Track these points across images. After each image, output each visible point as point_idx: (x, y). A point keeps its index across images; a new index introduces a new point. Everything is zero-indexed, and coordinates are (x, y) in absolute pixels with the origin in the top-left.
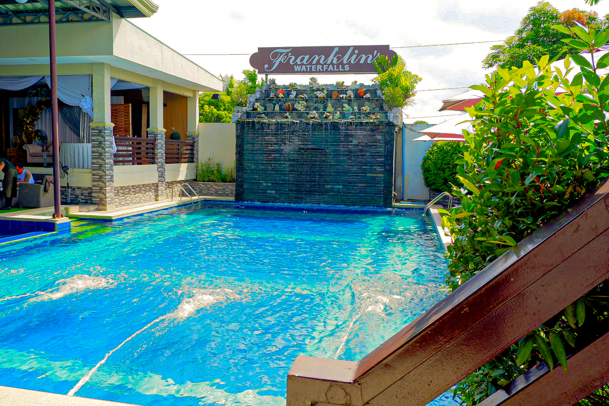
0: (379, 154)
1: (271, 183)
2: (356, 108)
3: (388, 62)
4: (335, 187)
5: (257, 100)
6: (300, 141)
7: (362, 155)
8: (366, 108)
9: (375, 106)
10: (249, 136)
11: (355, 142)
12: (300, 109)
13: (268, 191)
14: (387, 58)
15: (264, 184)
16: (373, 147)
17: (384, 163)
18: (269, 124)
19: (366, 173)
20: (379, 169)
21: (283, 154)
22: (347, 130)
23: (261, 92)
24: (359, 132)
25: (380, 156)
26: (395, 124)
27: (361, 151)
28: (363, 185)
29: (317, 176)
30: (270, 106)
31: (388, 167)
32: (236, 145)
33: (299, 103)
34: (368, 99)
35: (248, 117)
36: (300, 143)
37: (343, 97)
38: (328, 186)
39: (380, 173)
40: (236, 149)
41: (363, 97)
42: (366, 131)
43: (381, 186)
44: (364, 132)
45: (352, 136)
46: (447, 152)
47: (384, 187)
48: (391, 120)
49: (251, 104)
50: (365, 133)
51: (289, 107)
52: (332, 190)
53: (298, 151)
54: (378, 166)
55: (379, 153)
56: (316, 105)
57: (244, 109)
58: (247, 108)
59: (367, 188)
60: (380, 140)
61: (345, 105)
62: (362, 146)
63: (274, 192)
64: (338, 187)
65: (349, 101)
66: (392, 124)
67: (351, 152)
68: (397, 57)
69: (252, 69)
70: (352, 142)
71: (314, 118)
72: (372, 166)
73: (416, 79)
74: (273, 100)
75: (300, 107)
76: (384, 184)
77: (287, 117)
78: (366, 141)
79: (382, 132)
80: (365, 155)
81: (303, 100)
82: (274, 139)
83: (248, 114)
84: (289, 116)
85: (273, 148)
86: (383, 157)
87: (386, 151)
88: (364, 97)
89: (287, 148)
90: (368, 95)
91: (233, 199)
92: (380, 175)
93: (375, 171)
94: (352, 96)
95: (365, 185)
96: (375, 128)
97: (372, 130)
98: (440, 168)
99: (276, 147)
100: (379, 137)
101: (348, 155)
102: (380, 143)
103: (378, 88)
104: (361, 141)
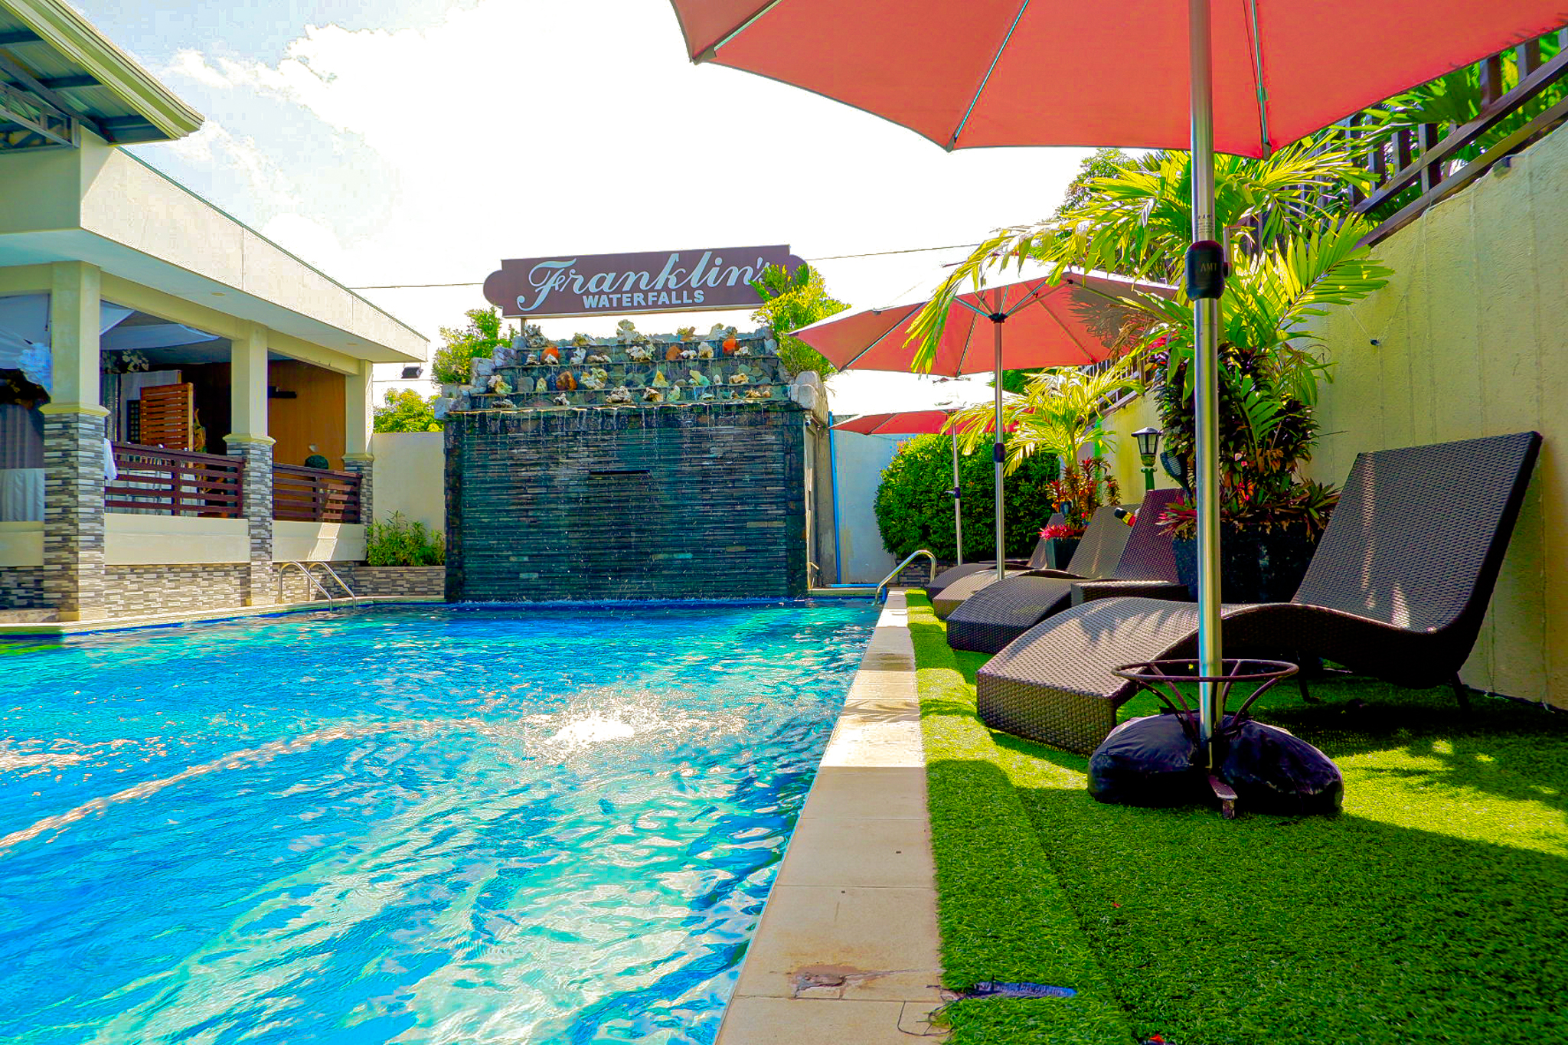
0: (772, 476)
1: (530, 556)
2: (717, 377)
3: (787, 279)
4: (676, 556)
5: (495, 371)
6: (591, 455)
7: (733, 481)
8: (741, 377)
9: (761, 373)
10: (474, 447)
11: (716, 452)
12: (593, 385)
13: (522, 576)
14: (784, 271)
15: (512, 559)
16: (758, 461)
17: (784, 497)
18: (519, 420)
19: (745, 522)
20: (774, 511)
21: (553, 487)
22: (698, 425)
23: (507, 353)
24: (724, 429)
25: (774, 481)
26: (804, 406)
27: (730, 471)
28: (739, 549)
29: (633, 534)
30: (525, 385)
31: (792, 505)
32: (446, 470)
33: (591, 373)
34: (745, 359)
35: (473, 407)
36: (591, 460)
37: (688, 357)
38: (661, 556)
39: (776, 520)
40: (447, 482)
41: (733, 355)
42: (740, 425)
43: (781, 550)
44: (736, 428)
45: (708, 438)
46: (923, 467)
47: (787, 550)
48: (794, 398)
49: (482, 379)
50: (737, 430)
51: (568, 381)
52: (668, 564)
53: (589, 479)
54: (771, 503)
55: (772, 473)
56: (630, 376)
57: (465, 390)
58: (474, 388)
59: (749, 554)
60: (772, 444)
61: (692, 372)
62: (732, 459)
63: (536, 575)
64: (681, 556)
65: (703, 365)
66: (796, 408)
67: (708, 475)
68: (806, 270)
69: (486, 306)
70: (708, 451)
71: (621, 401)
72: (757, 504)
74: (533, 369)
75: (592, 380)
76: (785, 544)
77: (561, 403)
78: (742, 449)
79: (776, 426)
80: (740, 480)
81: (601, 367)
82: (532, 455)
83: (474, 401)
84: (565, 401)
85: (530, 474)
86: (782, 483)
87: (787, 468)
88: (737, 353)
89: (564, 473)
90: (745, 350)
91: (441, 597)
92: (776, 524)
93: (764, 516)
94: (711, 355)
95: (744, 549)
96: (760, 415)
97: (752, 423)
98: (911, 503)
99: (538, 472)
100: (770, 438)
101: (702, 482)
102: (772, 451)
103: (767, 337)
104: (729, 449)
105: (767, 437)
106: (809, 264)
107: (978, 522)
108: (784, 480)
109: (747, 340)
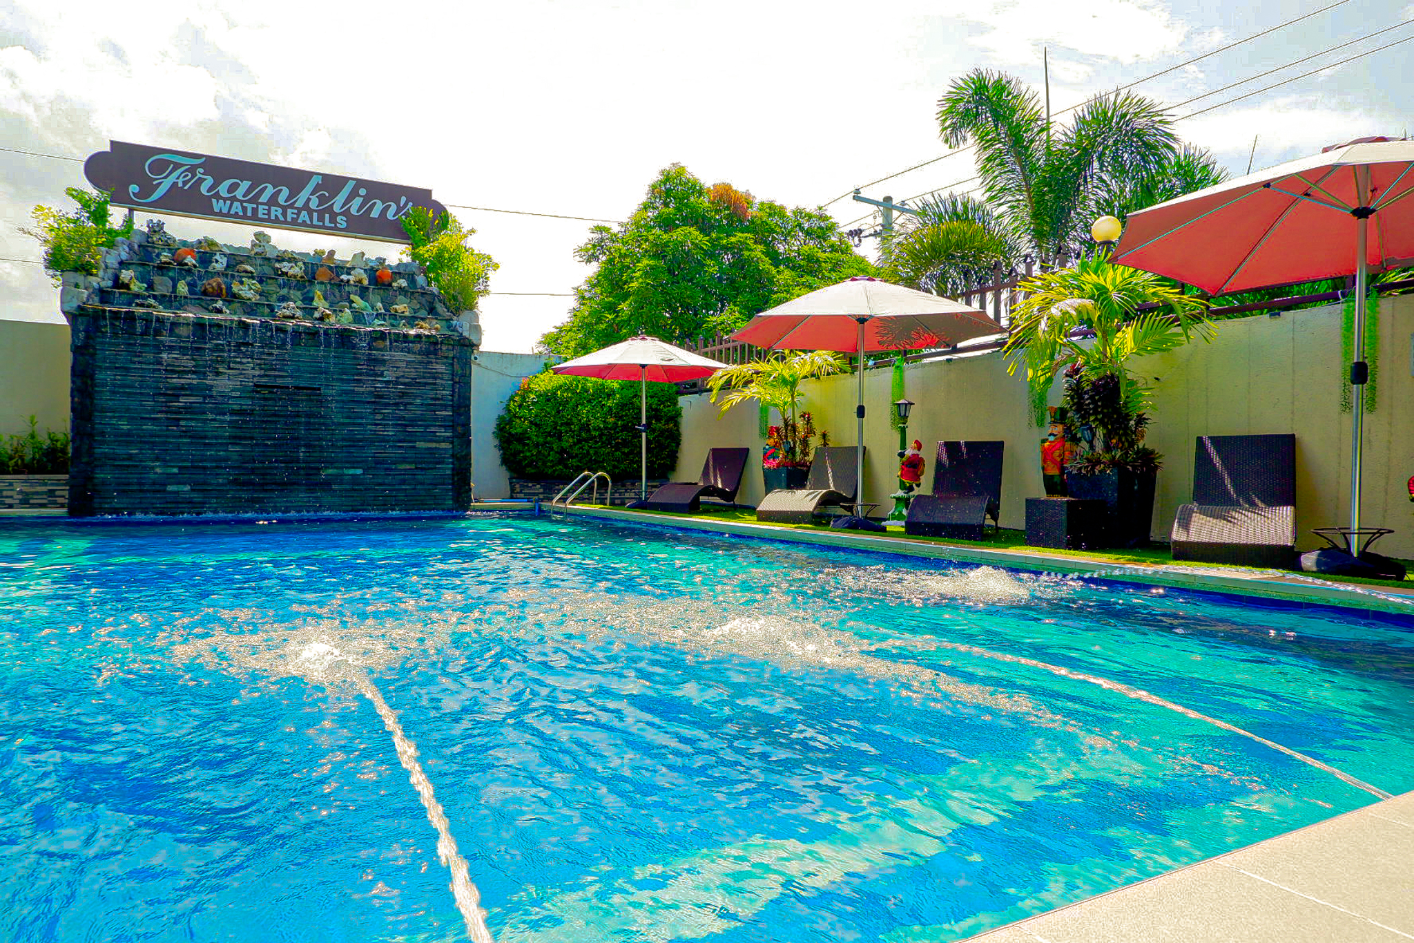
0: (441, 402)
1: (180, 468)
2: (379, 305)
3: (433, 222)
4: (346, 471)
5: (123, 264)
6: (257, 368)
7: (405, 404)
8: (402, 307)
9: (418, 306)
10: (109, 349)
11: (389, 375)
12: (250, 296)
13: (170, 488)
14: (431, 215)
15: (158, 470)
16: (428, 387)
17: (453, 421)
18: (173, 324)
19: (415, 442)
20: (442, 433)
21: (211, 397)
22: (370, 349)
23: (131, 247)
24: (398, 355)
25: (445, 407)
26: (474, 342)
27: (403, 394)
28: (408, 466)
29: (303, 449)
30: (162, 285)
31: (460, 429)
32: (73, 368)
33: (242, 283)
34: (403, 291)
35: (102, 301)
36: (257, 373)
38: (330, 471)
39: (444, 441)
40: (73, 382)
41: (390, 285)
42: (415, 353)
43: (447, 469)
44: (410, 355)
45: (382, 362)
46: (563, 402)
47: (452, 469)
48: (466, 334)
49: (110, 272)
50: (411, 357)
51: (221, 289)
52: (339, 479)
53: (253, 391)
54: (440, 426)
55: (438, 399)
56: (284, 291)
57: (94, 281)
58: (101, 280)
59: (418, 472)
60: (442, 373)
61: (352, 297)
62: (404, 384)
63: (187, 488)
64: (351, 472)
65: (363, 292)
66: (465, 342)
67: (381, 397)
68: (447, 216)
69: (91, 191)
70: (382, 375)
71: (293, 317)
72: (427, 426)
73: (489, 263)
74: (168, 269)
75: (247, 290)
76: (452, 463)
77: (219, 311)
78: (413, 375)
79: (446, 358)
80: (411, 404)
81: (253, 278)
82: (186, 362)
83: (103, 295)
84: (224, 309)
85: (183, 381)
86: (450, 409)
87: (456, 395)
88: (395, 284)
89: (224, 384)
90: (403, 283)
91: (62, 511)
92: (443, 445)
93: (433, 438)
94: (366, 282)
95: (413, 466)
96: (432, 346)
97: (427, 353)
98: (549, 433)
99: (194, 380)
100: (441, 368)
101: (374, 402)
102: (442, 379)
103: (418, 273)
104: (402, 374)
105: (438, 367)
106: (449, 210)
107: (616, 451)
108: (452, 406)
109: (399, 272)
